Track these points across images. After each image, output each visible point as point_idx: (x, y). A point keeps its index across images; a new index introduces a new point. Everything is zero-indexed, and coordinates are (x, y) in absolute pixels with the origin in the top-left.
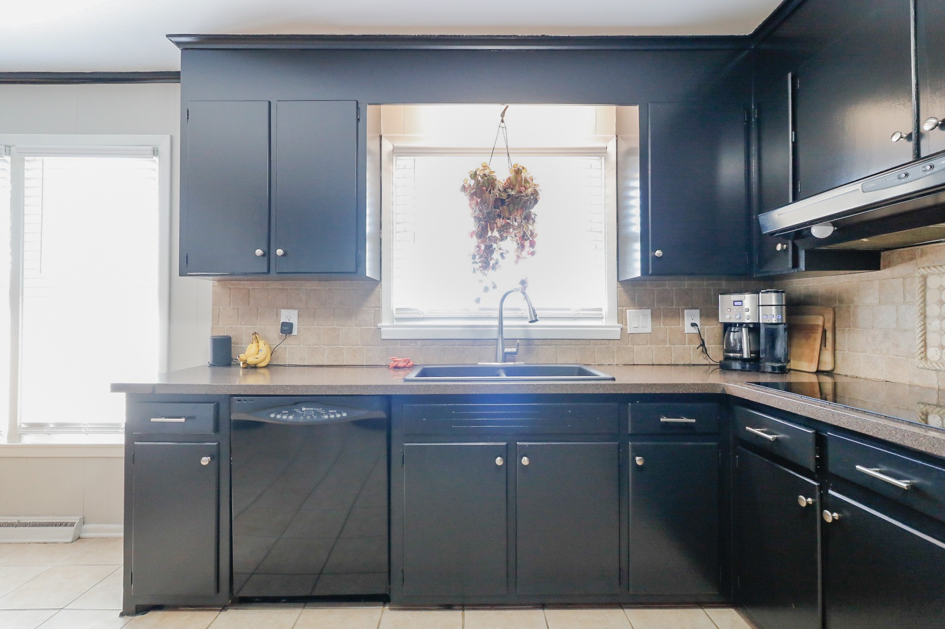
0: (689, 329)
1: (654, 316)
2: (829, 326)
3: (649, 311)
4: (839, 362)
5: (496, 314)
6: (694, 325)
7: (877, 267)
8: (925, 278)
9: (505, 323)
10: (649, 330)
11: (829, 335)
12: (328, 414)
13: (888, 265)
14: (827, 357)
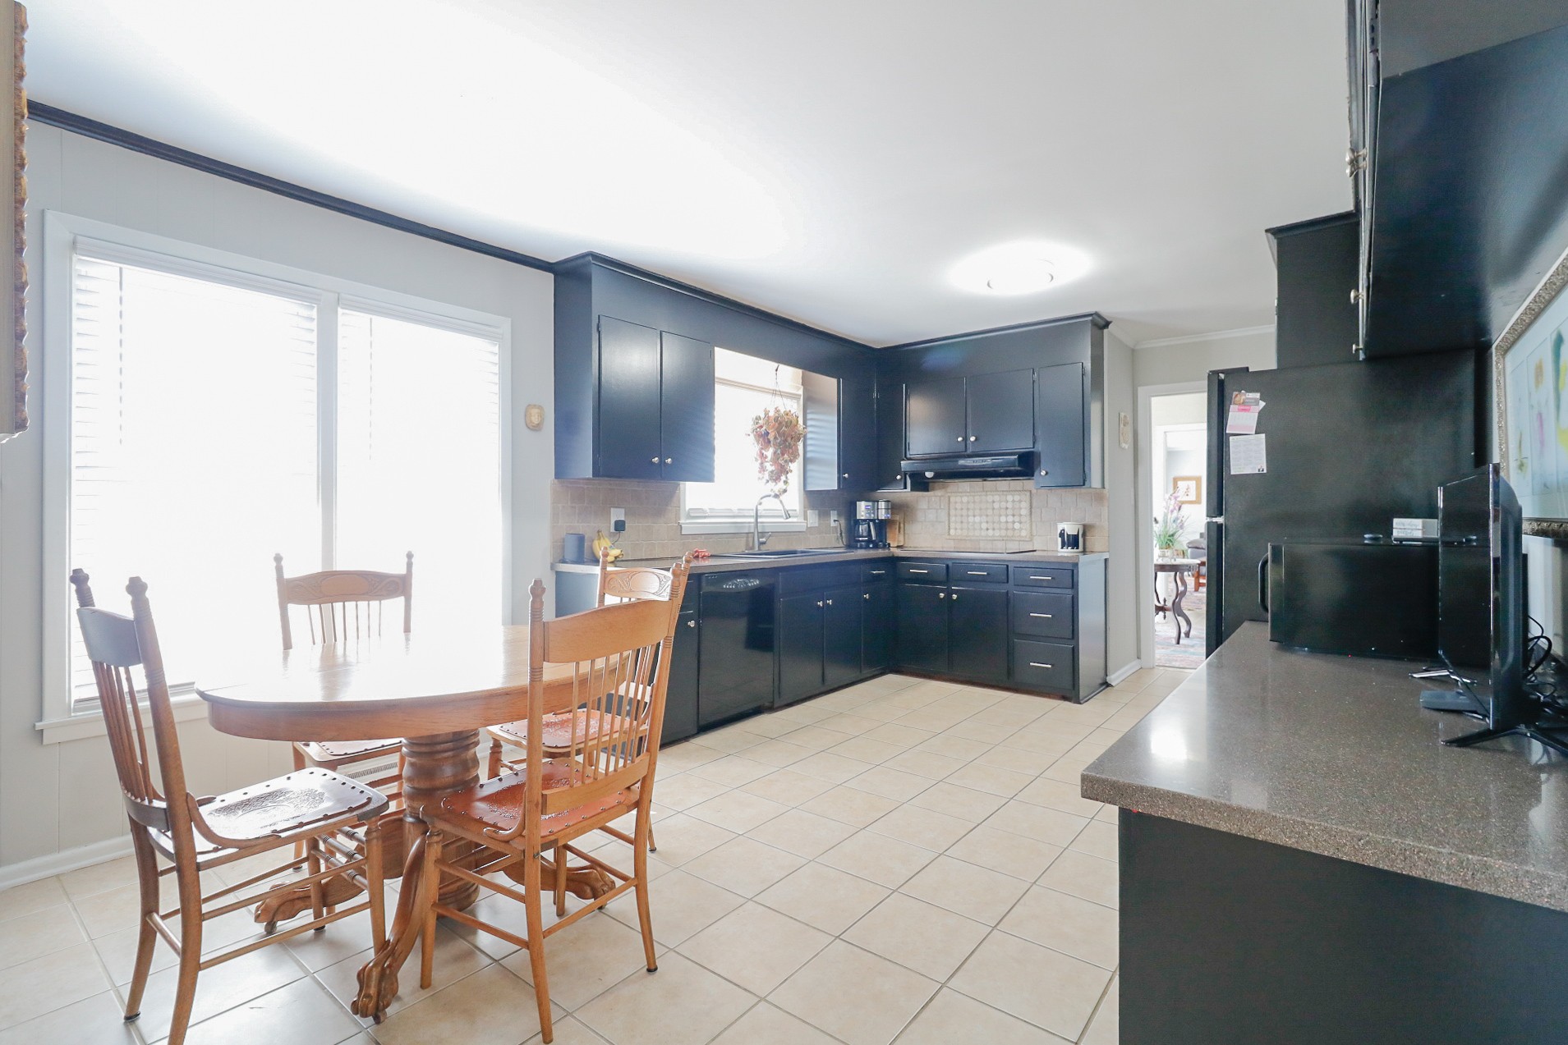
0: (833, 524)
1: (819, 515)
2: (902, 521)
3: (817, 512)
4: (906, 540)
5: (753, 513)
6: (835, 521)
7: (927, 490)
8: (949, 497)
9: (759, 520)
10: (817, 525)
11: (902, 525)
12: (750, 582)
13: (933, 490)
14: (901, 538)
